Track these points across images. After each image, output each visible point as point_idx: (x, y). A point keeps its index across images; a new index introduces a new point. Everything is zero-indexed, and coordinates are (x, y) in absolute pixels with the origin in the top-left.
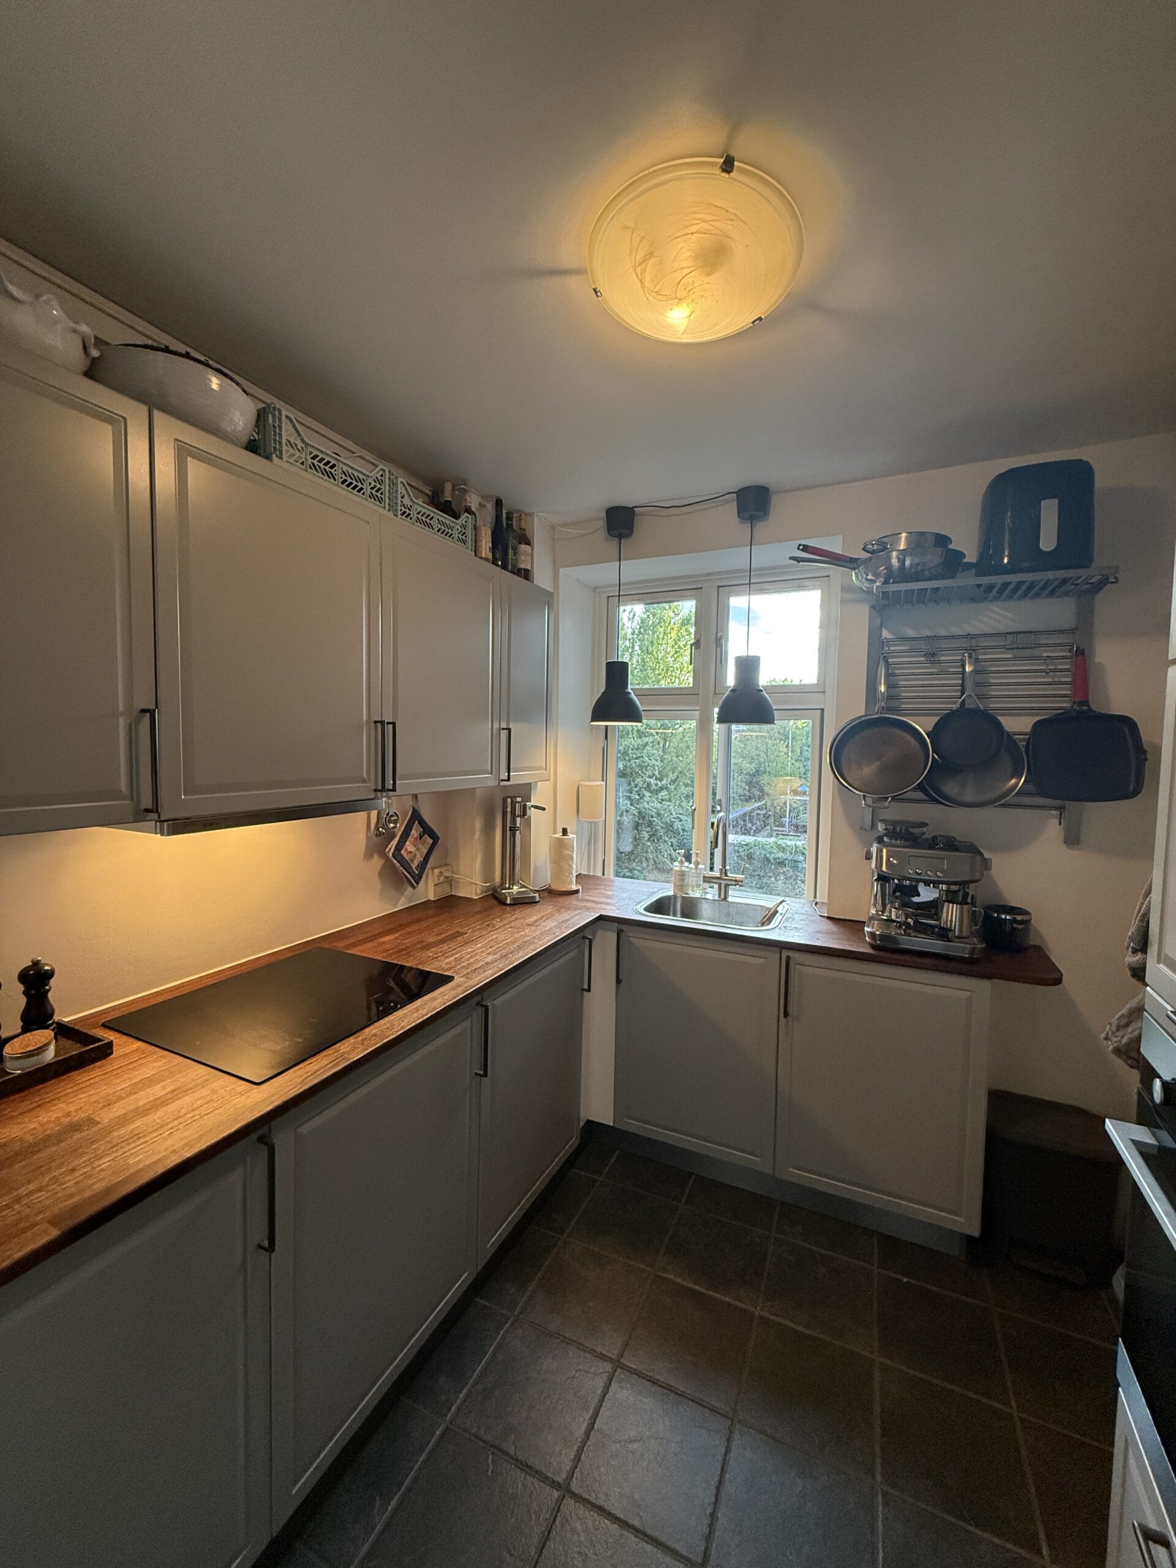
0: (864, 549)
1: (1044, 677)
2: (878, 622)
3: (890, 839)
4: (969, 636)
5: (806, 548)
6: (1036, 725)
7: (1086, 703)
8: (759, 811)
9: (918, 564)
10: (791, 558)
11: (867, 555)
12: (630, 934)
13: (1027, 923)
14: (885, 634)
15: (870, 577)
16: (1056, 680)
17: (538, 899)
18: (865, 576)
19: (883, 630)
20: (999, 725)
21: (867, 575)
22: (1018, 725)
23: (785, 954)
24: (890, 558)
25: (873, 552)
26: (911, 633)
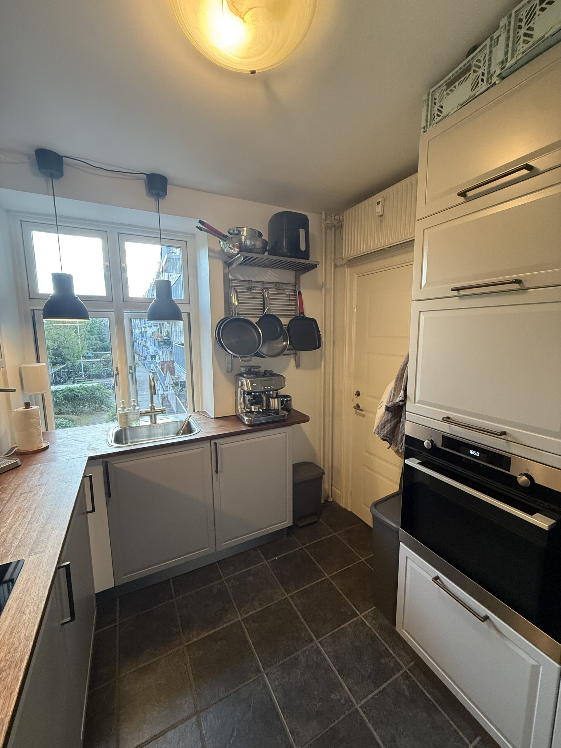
0: (228, 232)
1: (287, 302)
2: (227, 270)
3: (247, 375)
4: (263, 282)
5: (201, 222)
6: (291, 321)
7: (303, 313)
8: (63, 370)
9: (253, 245)
10: (197, 227)
11: (228, 234)
12: (114, 462)
13: (290, 400)
14: (230, 277)
15: (231, 246)
16: (291, 304)
17: (20, 464)
18: (228, 245)
19: (229, 275)
20: (280, 322)
21: (230, 245)
22: (285, 321)
23: (213, 442)
24: (241, 239)
25: (231, 234)
26: (241, 278)
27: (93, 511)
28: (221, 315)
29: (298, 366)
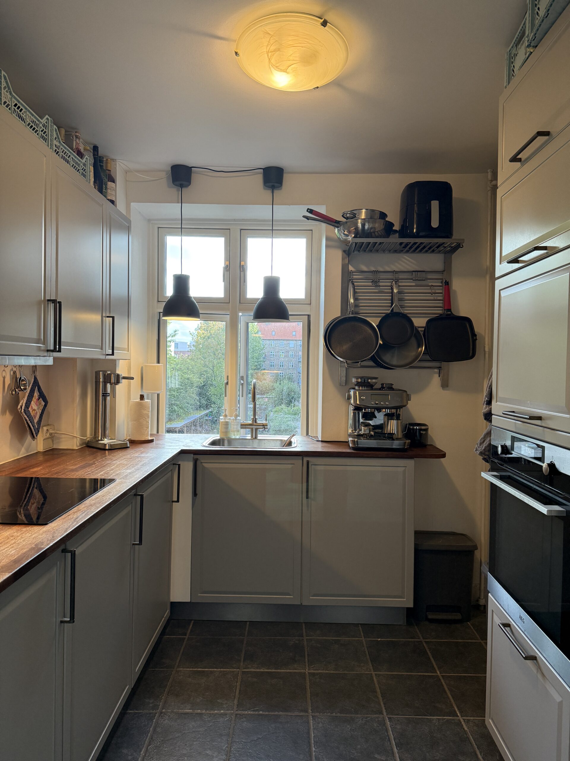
0: (343, 216)
1: (430, 296)
2: (347, 262)
3: (359, 387)
4: (394, 272)
5: (311, 211)
6: (428, 322)
7: (450, 310)
9: (371, 228)
10: (304, 217)
11: (344, 220)
12: (203, 461)
13: (426, 430)
14: (351, 268)
15: (346, 233)
16: (435, 298)
17: (128, 446)
18: (343, 232)
19: (350, 266)
20: (411, 323)
21: (344, 231)
22: (420, 322)
24: (357, 223)
25: (347, 218)
26: (365, 268)
27: (178, 501)
28: (336, 313)
29: (445, 385)
